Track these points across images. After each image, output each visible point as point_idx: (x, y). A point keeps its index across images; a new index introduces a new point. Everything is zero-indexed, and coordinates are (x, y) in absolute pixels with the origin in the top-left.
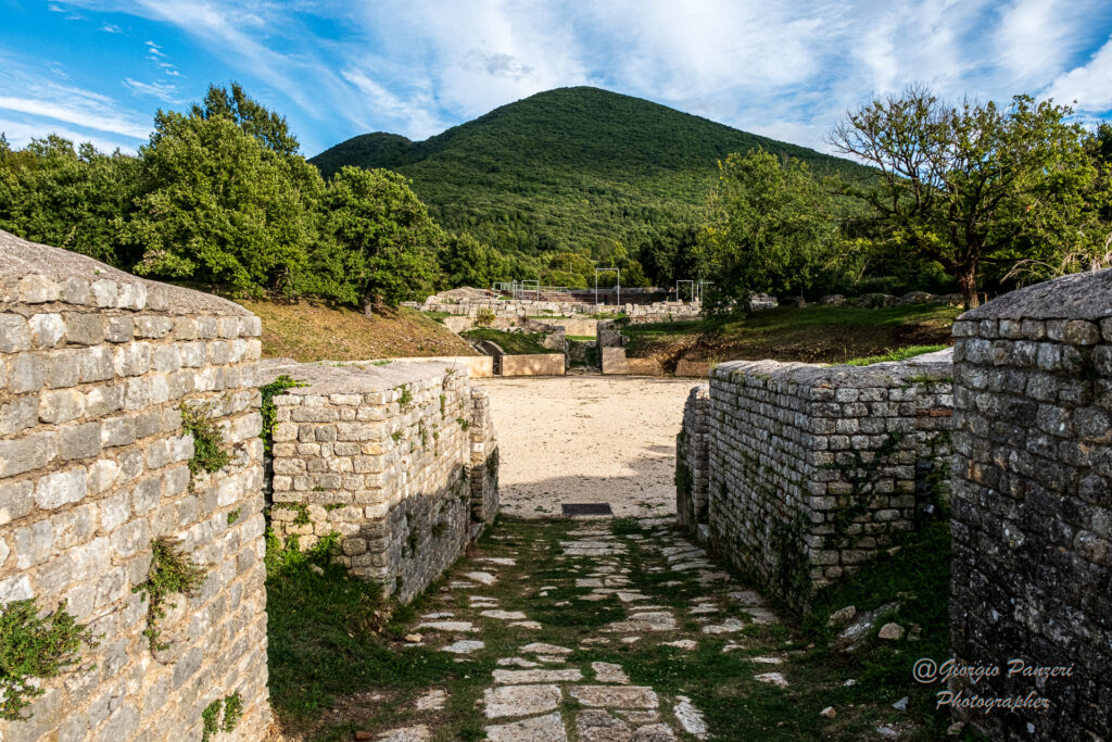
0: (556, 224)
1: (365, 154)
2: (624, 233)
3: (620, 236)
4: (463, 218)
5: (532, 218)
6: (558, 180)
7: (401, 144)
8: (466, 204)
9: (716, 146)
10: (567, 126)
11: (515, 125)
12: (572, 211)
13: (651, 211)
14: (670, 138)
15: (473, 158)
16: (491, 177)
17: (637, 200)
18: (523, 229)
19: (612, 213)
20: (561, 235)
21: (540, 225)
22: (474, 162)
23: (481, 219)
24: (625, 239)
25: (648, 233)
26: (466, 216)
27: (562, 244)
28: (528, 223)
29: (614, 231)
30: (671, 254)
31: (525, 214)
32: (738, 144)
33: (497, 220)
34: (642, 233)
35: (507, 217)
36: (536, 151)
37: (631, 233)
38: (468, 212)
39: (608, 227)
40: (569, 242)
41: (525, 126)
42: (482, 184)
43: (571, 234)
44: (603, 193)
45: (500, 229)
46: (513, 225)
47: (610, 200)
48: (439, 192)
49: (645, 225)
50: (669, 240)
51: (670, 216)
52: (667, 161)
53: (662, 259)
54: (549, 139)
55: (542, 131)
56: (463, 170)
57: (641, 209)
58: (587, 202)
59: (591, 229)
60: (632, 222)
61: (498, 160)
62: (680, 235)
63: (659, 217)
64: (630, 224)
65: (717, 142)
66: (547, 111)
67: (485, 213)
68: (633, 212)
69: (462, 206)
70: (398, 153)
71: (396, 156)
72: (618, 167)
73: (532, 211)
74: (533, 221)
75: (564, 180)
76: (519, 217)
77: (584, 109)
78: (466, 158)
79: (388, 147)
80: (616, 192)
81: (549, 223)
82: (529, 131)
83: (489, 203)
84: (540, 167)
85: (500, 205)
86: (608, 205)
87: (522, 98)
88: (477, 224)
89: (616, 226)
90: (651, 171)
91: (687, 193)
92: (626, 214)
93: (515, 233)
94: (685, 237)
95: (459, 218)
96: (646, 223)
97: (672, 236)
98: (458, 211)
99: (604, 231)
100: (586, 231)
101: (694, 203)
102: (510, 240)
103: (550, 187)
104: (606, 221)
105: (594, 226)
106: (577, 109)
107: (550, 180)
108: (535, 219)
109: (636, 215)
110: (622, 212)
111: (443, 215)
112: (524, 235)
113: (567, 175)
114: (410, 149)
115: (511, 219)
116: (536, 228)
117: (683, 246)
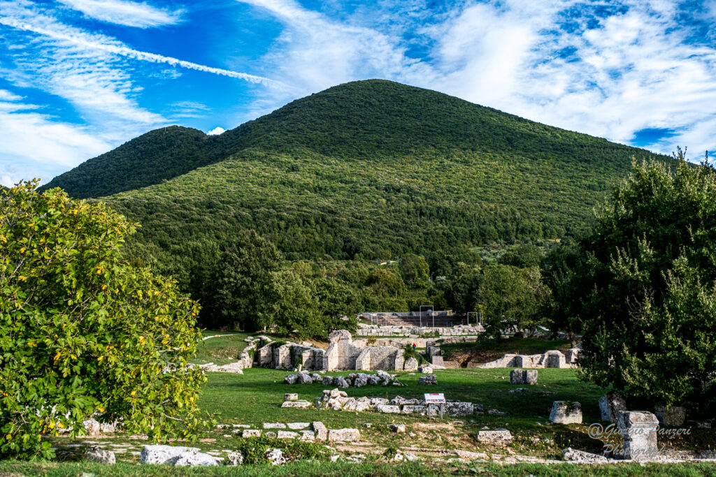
0: (358, 227)
1: (162, 148)
2: (421, 234)
3: (417, 237)
4: (273, 223)
5: (335, 221)
6: (355, 179)
7: (197, 139)
8: (274, 208)
9: (508, 139)
10: (361, 120)
11: (311, 121)
12: (371, 213)
13: (446, 210)
14: (463, 132)
15: (273, 157)
16: (292, 176)
17: (432, 198)
18: (328, 232)
19: (409, 213)
20: (364, 238)
21: (343, 228)
22: (274, 161)
23: (289, 222)
24: (422, 239)
25: (443, 234)
26: (276, 220)
27: (365, 247)
28: (332, 226)
29: (411, 231)
30: (464, 294)
31: (329, 218)
32: (529, 135)
33: (304, 224)
34: (437, 234)
35: (313, 221)
36: (332, 147)
37: (427, 234)
38: (277, 216)
39: (405, 229)
40: (371, 245)
41: (319, 121)
42: (284, 184)
43: (372, 236)
44: (399, 191)
45: (308, 232)
46: (319, 229)
47: (405, 198)
48: (245, 195)
49: (440, 225)
50: (463, 285)
51: (464, 215)
52: (460, 156)
53: (458, 297)
54: (344, 135)
55: (337, 126)
56: (264, 170)
57: (435, 210)
58: (384, 201)
59: (389, 230)
60: (428, 222)
61: (296, 159)
62: (469, 282)
63: (453, 217)
64: (426, 225)
65: (508, 135)
66: (341, 107)
67: (292, 217)
68: (428, 212)
69: (271, 210)
70: (195, 148)
71: (193, 150)
72: (412, 163)
73: (335, 213)
74: (337, 224)
75: (360, 178)
76: (323, 220)
77: (378, 103)
78: (266, 157)
79: (185, 141)
80: (411, 190)
81: (351, 226)
82: (324, 127)
83: (295, 207)
84: (336, 165)
85: (304, 209)
86: (404, 204)
87: (316, 92)
88: (286, 228)
89: (414, 226)
90: (444, 166)
91: (480, 189)
92: (422, 214)
93: (321, 237)
94: (472, 284)
95: (270, 222)
96: (441, 222)
97: (465, 283)
98: (268, 216)
99: (402, 232)
100: (385, 233)
101: (487, 200)
102: (319, 244)
103: (348, 186)
104: (404, 222)
105: (393, 227)
106: (370, 104)
107: (347, 178)
108: (339, 222)
109: (431, 215)
110: (418, 212)
111: (254, 219)
112: (330, 237)
113: (363, 172)
114: (206, 144)
115: (317, 223)
116: (340, 231)
117: (471, 289)
